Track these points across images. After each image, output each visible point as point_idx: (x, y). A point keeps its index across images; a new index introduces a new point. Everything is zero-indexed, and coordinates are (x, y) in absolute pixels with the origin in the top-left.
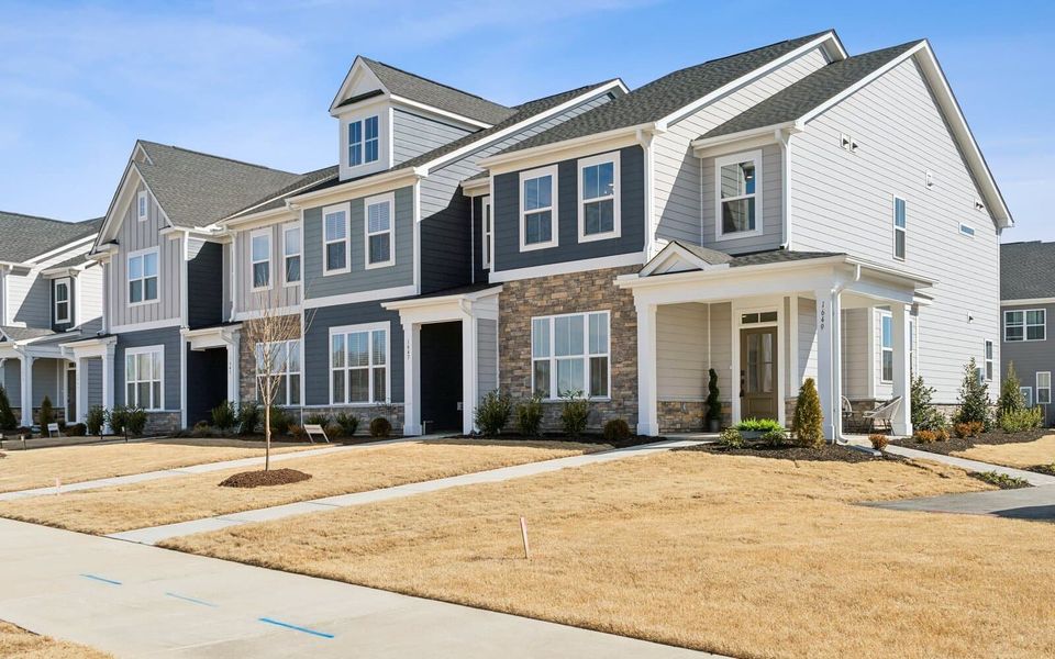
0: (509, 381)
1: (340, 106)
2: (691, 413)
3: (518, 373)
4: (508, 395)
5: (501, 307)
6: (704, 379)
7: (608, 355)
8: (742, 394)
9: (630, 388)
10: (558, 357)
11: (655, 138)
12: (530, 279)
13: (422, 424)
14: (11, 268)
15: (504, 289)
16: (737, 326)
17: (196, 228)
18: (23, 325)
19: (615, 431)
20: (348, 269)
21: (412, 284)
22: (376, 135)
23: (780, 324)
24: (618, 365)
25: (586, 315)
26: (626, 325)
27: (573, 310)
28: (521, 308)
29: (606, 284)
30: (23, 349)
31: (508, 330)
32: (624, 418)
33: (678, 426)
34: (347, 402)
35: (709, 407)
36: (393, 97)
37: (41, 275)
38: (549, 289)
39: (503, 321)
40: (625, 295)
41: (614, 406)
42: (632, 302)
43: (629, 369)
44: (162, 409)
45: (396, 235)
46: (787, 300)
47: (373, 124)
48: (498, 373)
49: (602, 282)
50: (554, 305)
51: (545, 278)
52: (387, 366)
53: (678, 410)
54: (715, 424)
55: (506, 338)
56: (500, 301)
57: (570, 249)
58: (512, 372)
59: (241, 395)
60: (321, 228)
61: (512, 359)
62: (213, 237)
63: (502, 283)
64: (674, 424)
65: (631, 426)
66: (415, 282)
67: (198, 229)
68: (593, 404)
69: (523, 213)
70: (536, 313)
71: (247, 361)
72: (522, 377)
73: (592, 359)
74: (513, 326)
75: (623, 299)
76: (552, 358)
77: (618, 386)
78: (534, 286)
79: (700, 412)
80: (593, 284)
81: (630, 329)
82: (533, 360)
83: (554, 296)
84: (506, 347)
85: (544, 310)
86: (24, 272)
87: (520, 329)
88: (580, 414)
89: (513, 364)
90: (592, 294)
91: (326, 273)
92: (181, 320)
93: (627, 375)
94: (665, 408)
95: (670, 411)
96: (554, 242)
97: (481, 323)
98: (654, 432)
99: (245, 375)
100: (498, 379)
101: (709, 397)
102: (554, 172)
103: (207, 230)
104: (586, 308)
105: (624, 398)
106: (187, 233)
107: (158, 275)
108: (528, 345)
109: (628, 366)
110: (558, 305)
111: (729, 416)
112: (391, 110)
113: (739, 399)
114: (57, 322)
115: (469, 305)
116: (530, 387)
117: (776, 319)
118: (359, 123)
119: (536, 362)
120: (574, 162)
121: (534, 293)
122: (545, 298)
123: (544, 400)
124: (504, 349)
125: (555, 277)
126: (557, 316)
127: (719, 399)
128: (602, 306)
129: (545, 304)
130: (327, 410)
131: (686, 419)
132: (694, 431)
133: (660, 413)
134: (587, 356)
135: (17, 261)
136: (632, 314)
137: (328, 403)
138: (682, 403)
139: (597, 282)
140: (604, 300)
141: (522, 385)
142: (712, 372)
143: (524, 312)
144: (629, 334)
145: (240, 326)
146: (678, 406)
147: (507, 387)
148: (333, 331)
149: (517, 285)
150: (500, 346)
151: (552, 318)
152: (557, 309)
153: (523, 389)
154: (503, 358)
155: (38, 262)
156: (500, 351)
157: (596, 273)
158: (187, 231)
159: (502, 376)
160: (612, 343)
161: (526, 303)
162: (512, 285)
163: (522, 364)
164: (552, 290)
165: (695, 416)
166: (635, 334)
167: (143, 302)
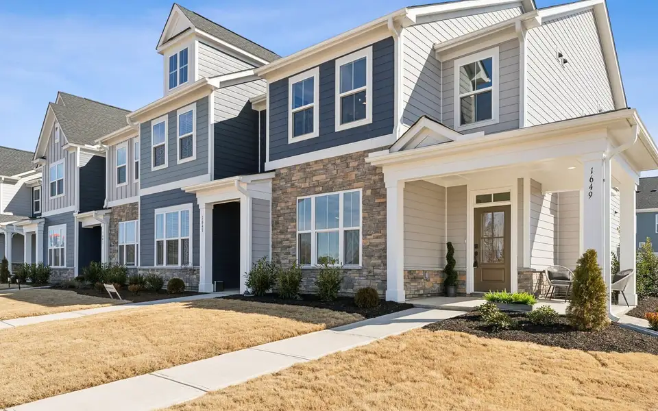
0: (279, 250)
1: (163, 44)
2: (431, 280)
3: (286, 243)
4: (279, 262)
5: (274, 190)
6: (442, 251)
7: (360, 228)
8: (475, 264)
9: (380, 257)
10: (317, 230)
11: (404, 30)
12: (295, 166)
13: (213, 283)
14: (3, 179)
15: (276, 175)
16: (472, 205)
17: (86, 145)
18: (11, 214)
19: (365, 299)
20: (166, 165)
21: (207, 173)
22: (186, 63)
23: (513, 203)
24: (368, 237)
25: (341, 193)
26: (376, 201)
27: (331, 190)
28: (289, 190)
29: (358, 165)
30: (5, 228)
31: (279, 208)
32: (374, 284)
33: (422, 292)
34: (165, 265)
35: (446, 275)
36: (197, 30)
37: (25, 184)
38: (311, 172)
39: (275, 201)
40: (376, 174)
41: (365, 273)
42: (382, 180)
43: (378, 241)
44: (65, 266)
45: (197, 136)
46: (521, 181)
47: (184, 54)
48: (271, 243)
49: (355, 164)
50: (314, 187)
51: (308, 164)
52: (190, 237)
53: (422, 278)
54: (452, 290)
55: (277, 214)
56: (273, 185)
57: (329, 138)
58: (281, 242)
59: (110, 258)
60: (151, 136)
61: (282, 232)
62: (99, 152)
63: (274, 170)
64: (418, 290)
65: (379, 292)
66: (209, 171)
67: (87, 146)
68: (346, 271)
69: (291, 111)
70: (300, 194)
71: (113, 235)
72: (289, 247)
73: (346, 232)
74: (283, 205)
75: (373, 178)
76: (313, 231)
77: (368, 255)
78: (299, 171)
79: (438, 279)
80: (348, 166)
81: (379, 204)
82: (298, 232)
83: (315, 178)
84: (277, 223)
85: (307, 191)
86: (14, 182)
87: (288, 207)
88: (333, 282)
89: (282, 236)
90: (346, 175)
91: (153, 169)
92: (75, 207)
93: (377, 246)
94: (411, 276)
95: (415, 279)
96: (315, 133)
97: (255, 202)
98: (401, 299)
99: (112, 244)
100: (271, 248)
101: (447, 267)
102: (315, 74)
103: (95, 147)
104: (342, 187)
105: (374, 266)
106: (79, 149)
107: (64, 178)
108: (294, 220)
109: (377, 238)
110: (318, 186)
111: (464, 283)
112: (197, 42)
113: (473, 268)
114: (35, 213)
115: (244, 186)
116: (295, 255)
117: (509, 199)
118: (176, 55)
119: (300, 234)
120: (332, 63)
121: (299, 177)
122: (308, 180)
123: (305, 266)
124: (276, 224)
125: (316, 162)
126: (317, 195)
127: (456, 268)
128: (355, 185)
129: (307, 185)
130: (153, 270)
131: (428, 285)
132: (433, 295)
133: (408, 281)
134: (341, 230)
135: (8, 175)
136: (382, 191)
137: (153, 265)
138: (425, 272)
139: (351, 165)
140: (357, 180)
141: (289, 253)
142: (449, 245)
143: (291, 193)
144: (379, 209)
145: (109, 211)
146: (421, 274)
147: (277, 255)
148: (158, 211)
149: (285, 171)
150: (273, 221)
151: (313, 197)
152: (317, 189)
153: (290, 257)
154: (275, 231)
155: (22, 177)
156: (272, 226)
157: (350, 156)
158: (79, 147)
159: (273, 247)
160: (364, 218)
161: (292, 186)
162: (282, 171)
163: (289, 236)
164: (313, 174)
165: (435, 283)
166: (385, 209)
167: (57, 196)
